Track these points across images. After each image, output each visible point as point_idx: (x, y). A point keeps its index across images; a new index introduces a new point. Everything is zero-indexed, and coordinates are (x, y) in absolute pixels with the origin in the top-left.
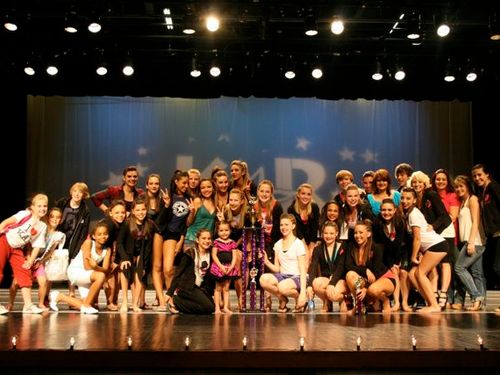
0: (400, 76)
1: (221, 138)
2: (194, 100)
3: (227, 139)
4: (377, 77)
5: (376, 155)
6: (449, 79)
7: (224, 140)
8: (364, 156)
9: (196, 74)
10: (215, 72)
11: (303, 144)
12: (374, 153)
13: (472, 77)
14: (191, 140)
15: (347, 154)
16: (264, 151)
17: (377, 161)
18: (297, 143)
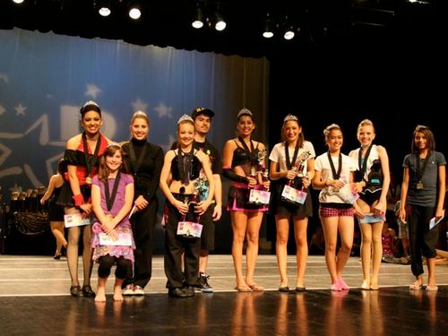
0: (221, 26)
4: (198, 25)
5: (170, 109)
6: (268, 35)
7: (2, 80)
8: (156, 109)
11: (93, 91)
12: (168, 106)
13: (289, 35)
16: (49, 96)
17: (170, 116)
18: (86, 89)
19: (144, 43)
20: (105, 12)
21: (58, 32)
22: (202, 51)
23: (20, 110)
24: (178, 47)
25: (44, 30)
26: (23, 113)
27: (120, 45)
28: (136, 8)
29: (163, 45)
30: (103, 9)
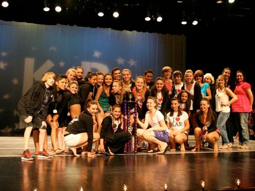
0: (160, 19)
1: (51, 48)
2: (36, 25)
3: (55, 49)
5: (136, 62)
6: (184, 23)
7: (53, 50)
8: (129, 62)
9: (47, 9)
10: (58, 9)
11: (97, 54)
12: (135, 60)
13: (195, 23)
14: (34, 49)
15: (120, 61)
16: (76, 57)
17: (136, 66)
18: (93, 53)
19: (121, 29)
20: (101, 14)
21: (79, 25)
22: (151, 33)
23: (62, 64)
24: (138, 31)
25: (72, 25)
26: (63, 66)
27: (109, 31)
28: (116, 11)
29: (131, 30)
30: (100, 13)
